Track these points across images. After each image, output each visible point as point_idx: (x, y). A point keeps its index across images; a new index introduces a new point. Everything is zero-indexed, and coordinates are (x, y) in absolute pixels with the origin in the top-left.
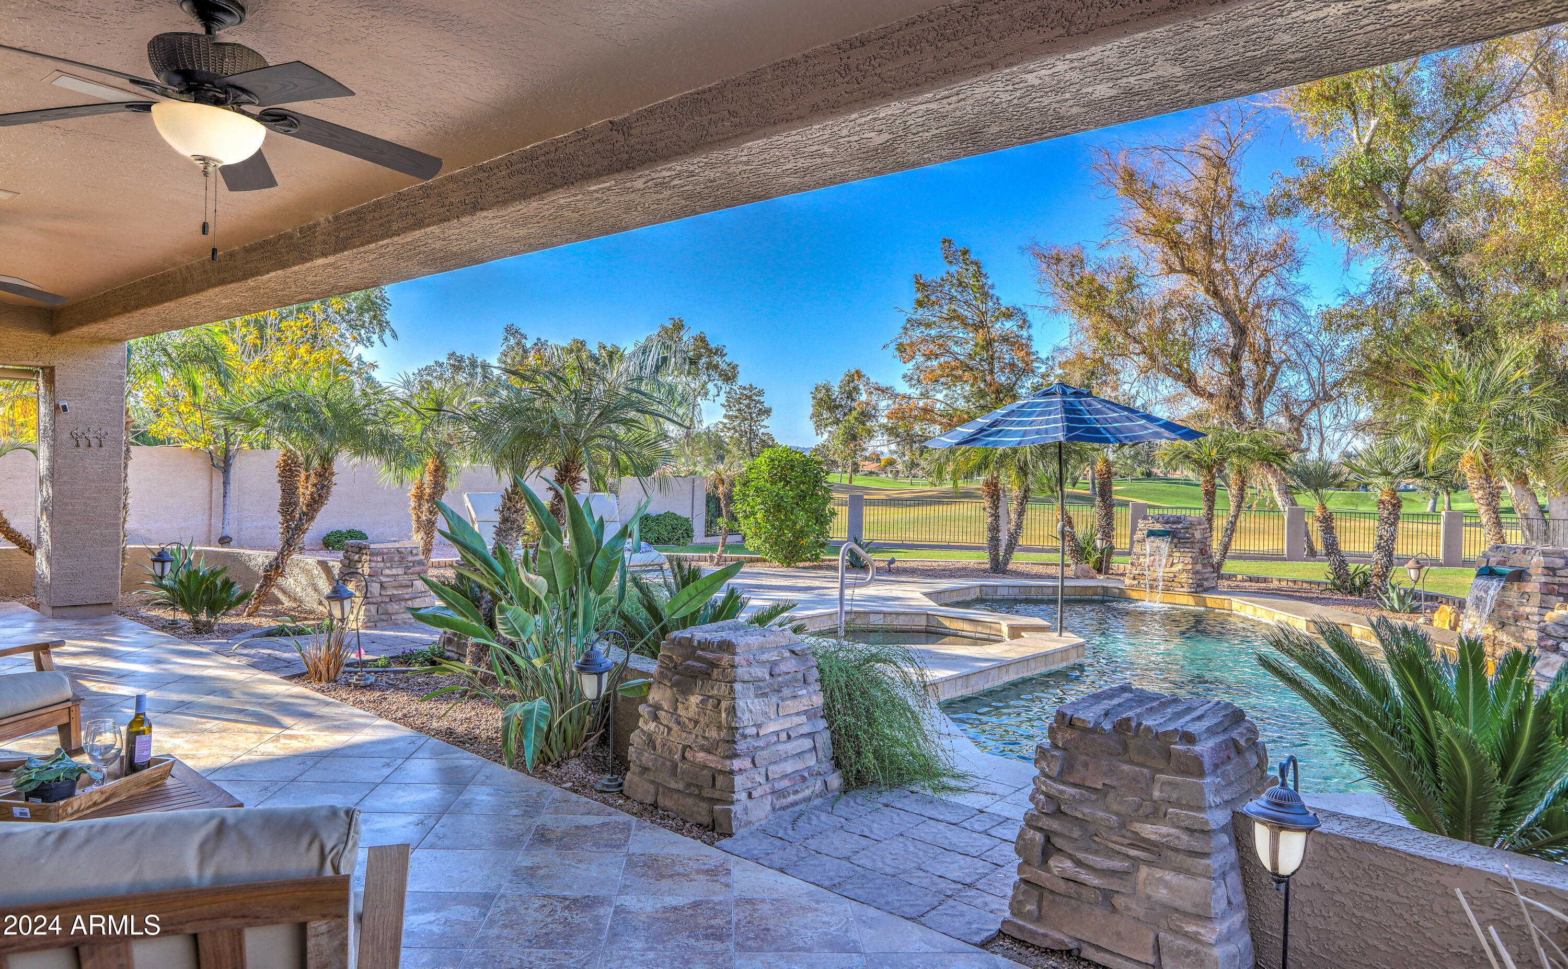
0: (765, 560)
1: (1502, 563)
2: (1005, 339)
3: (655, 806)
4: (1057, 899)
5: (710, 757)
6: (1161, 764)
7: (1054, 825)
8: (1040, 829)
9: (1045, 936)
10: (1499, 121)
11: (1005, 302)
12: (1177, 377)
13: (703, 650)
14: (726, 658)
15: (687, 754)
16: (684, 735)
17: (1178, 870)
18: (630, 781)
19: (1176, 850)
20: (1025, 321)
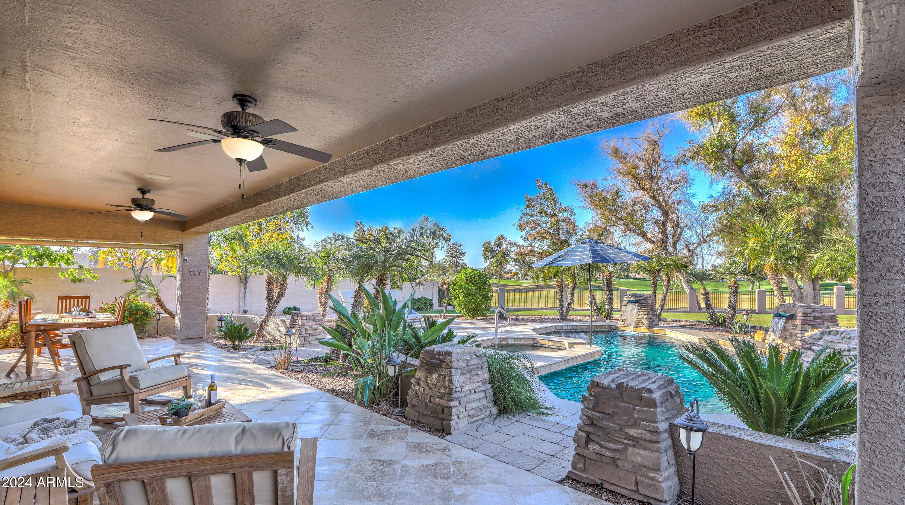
0: (463, 316)
1: (784, 311)
2: (564, 220)
3: (418, 422)
4: (592, 462)
5: (442, 401)
6: (638, 402)
7: (591, 430)
8: (584, 432)
9: (587, 478)
10: (774, 122)
11: (564, 205)
12: (639, 234)
13: (438, 355)
14: (448, 359)
15: (432, 400)
16: (430, 391)
17: (646, 449)
18: (408, 411)
19: (645, 440)
20: (572, 212)
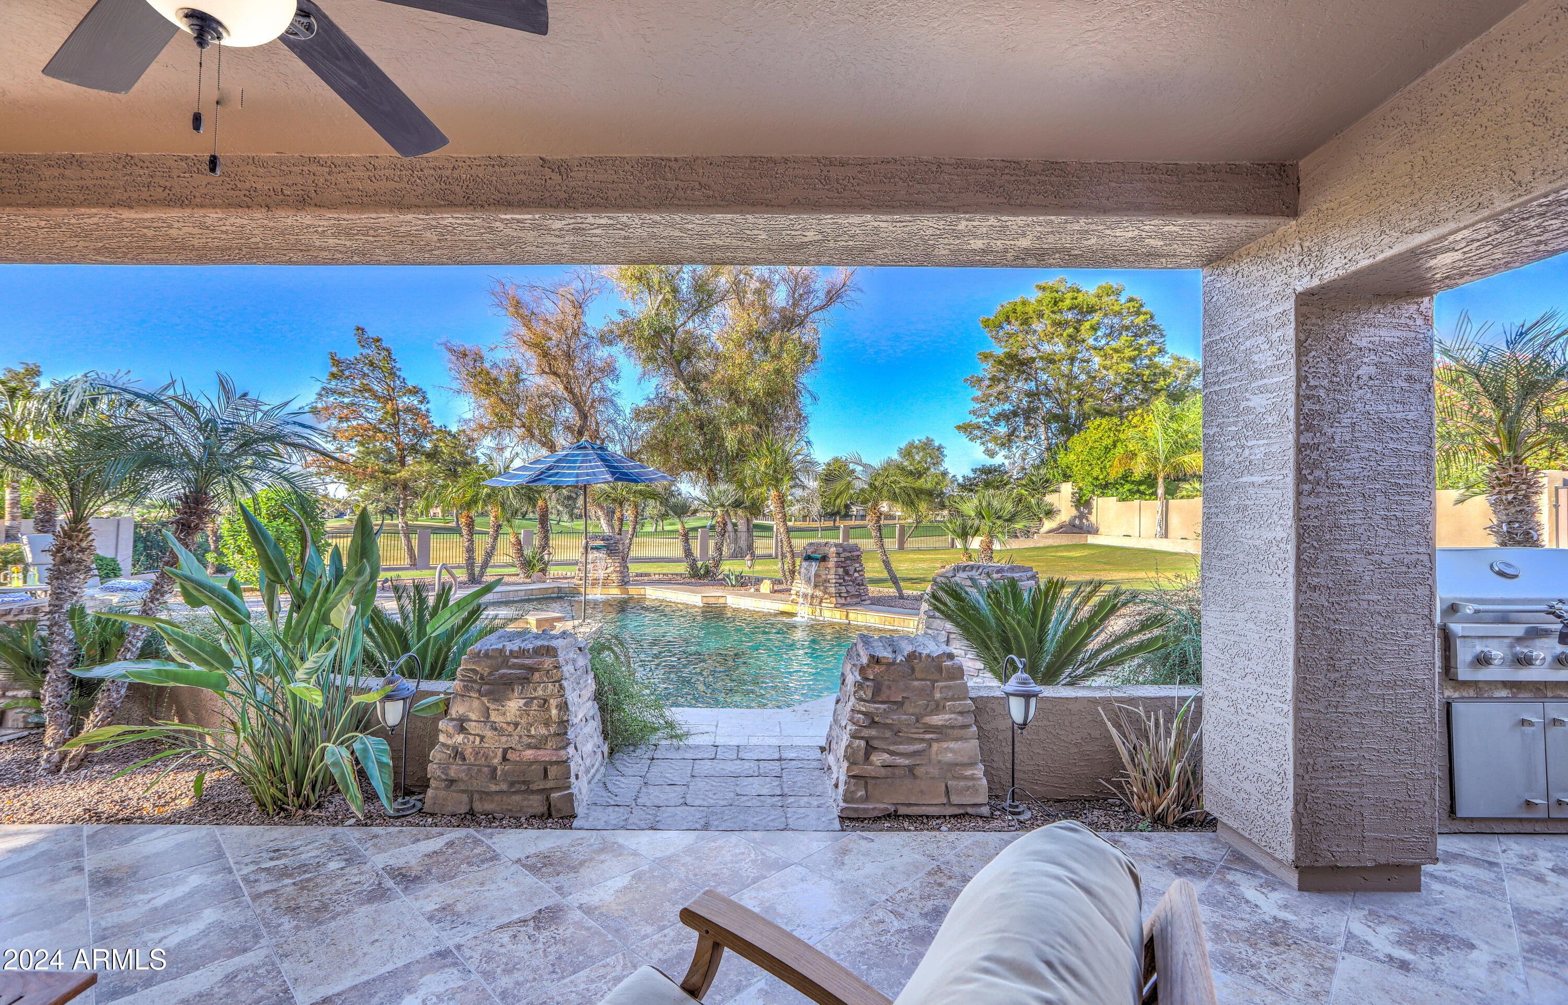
1: (814, 552)
2: (408, 410)
3: (471, 813)
4: (878, 781)
5: (541, 752)
6: (936, 676)
7: (873, 732)
8: (862, 738)
9: (874, 809)
11: (410, 384)
13: (517, 657)
14: (548, 662)
15: (509, 756)
16: (504, 739)
17: (957, 739)
18: (435, 798)
19: (953, 727)
20: (424, 397)
